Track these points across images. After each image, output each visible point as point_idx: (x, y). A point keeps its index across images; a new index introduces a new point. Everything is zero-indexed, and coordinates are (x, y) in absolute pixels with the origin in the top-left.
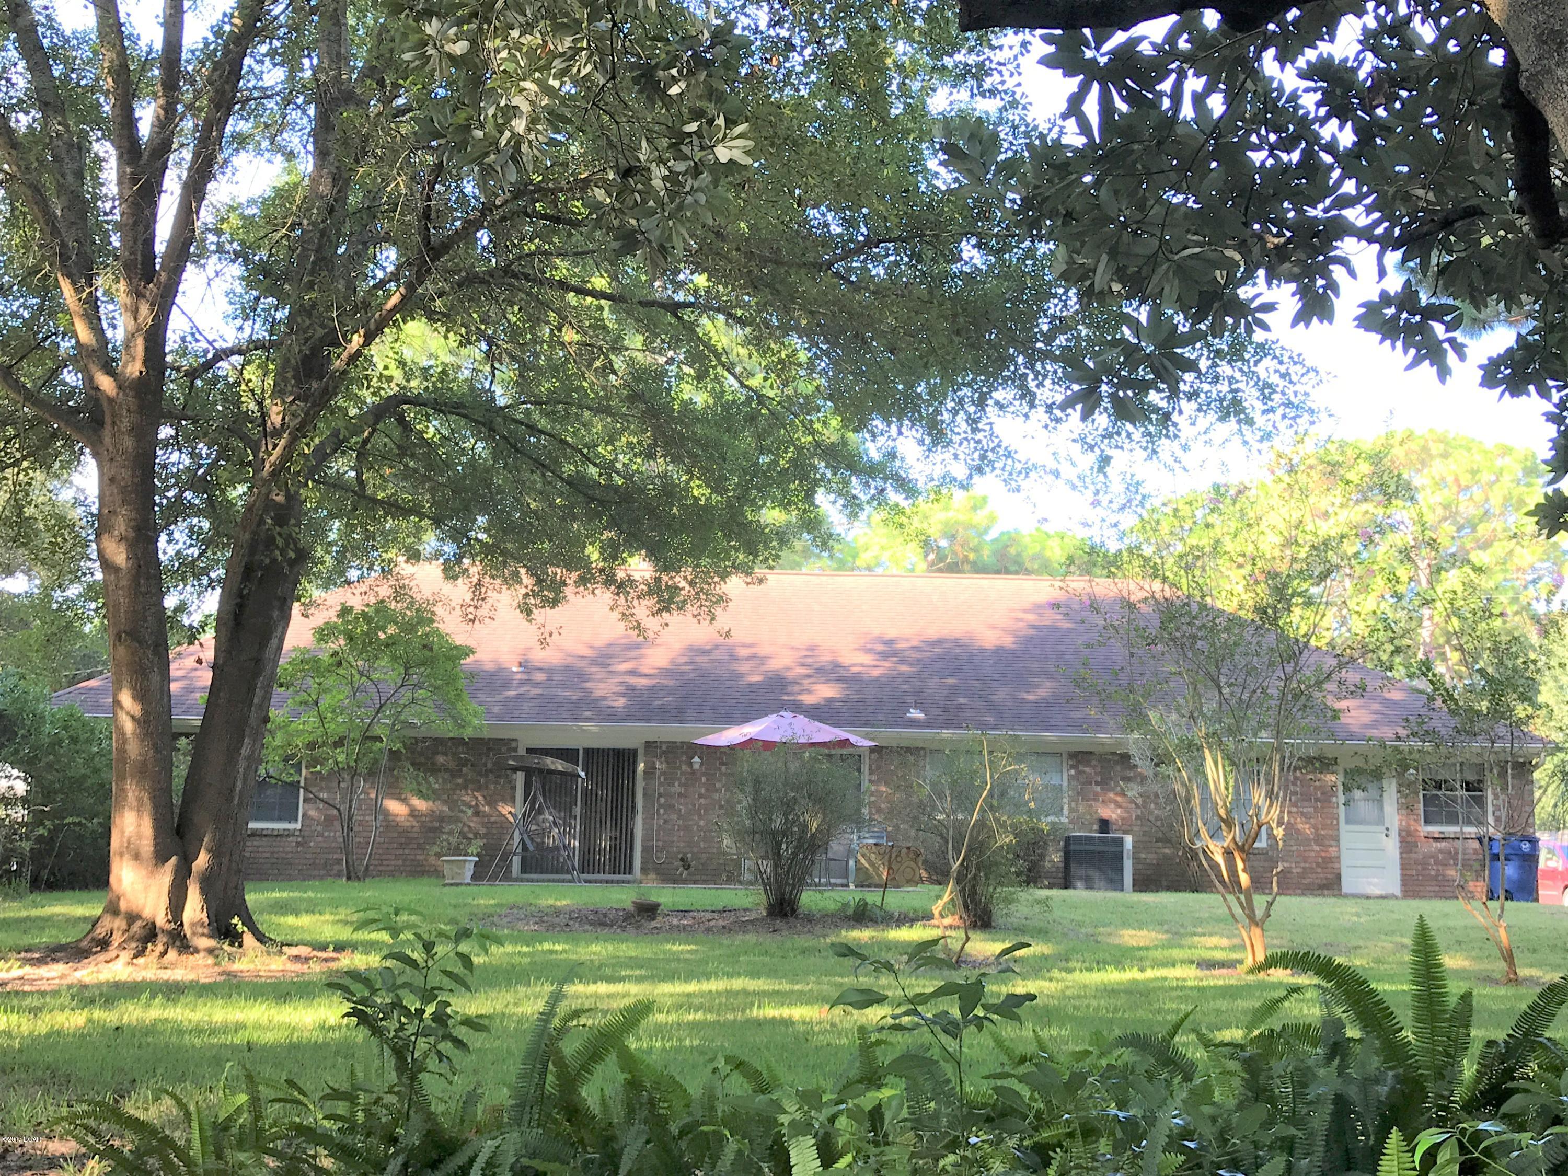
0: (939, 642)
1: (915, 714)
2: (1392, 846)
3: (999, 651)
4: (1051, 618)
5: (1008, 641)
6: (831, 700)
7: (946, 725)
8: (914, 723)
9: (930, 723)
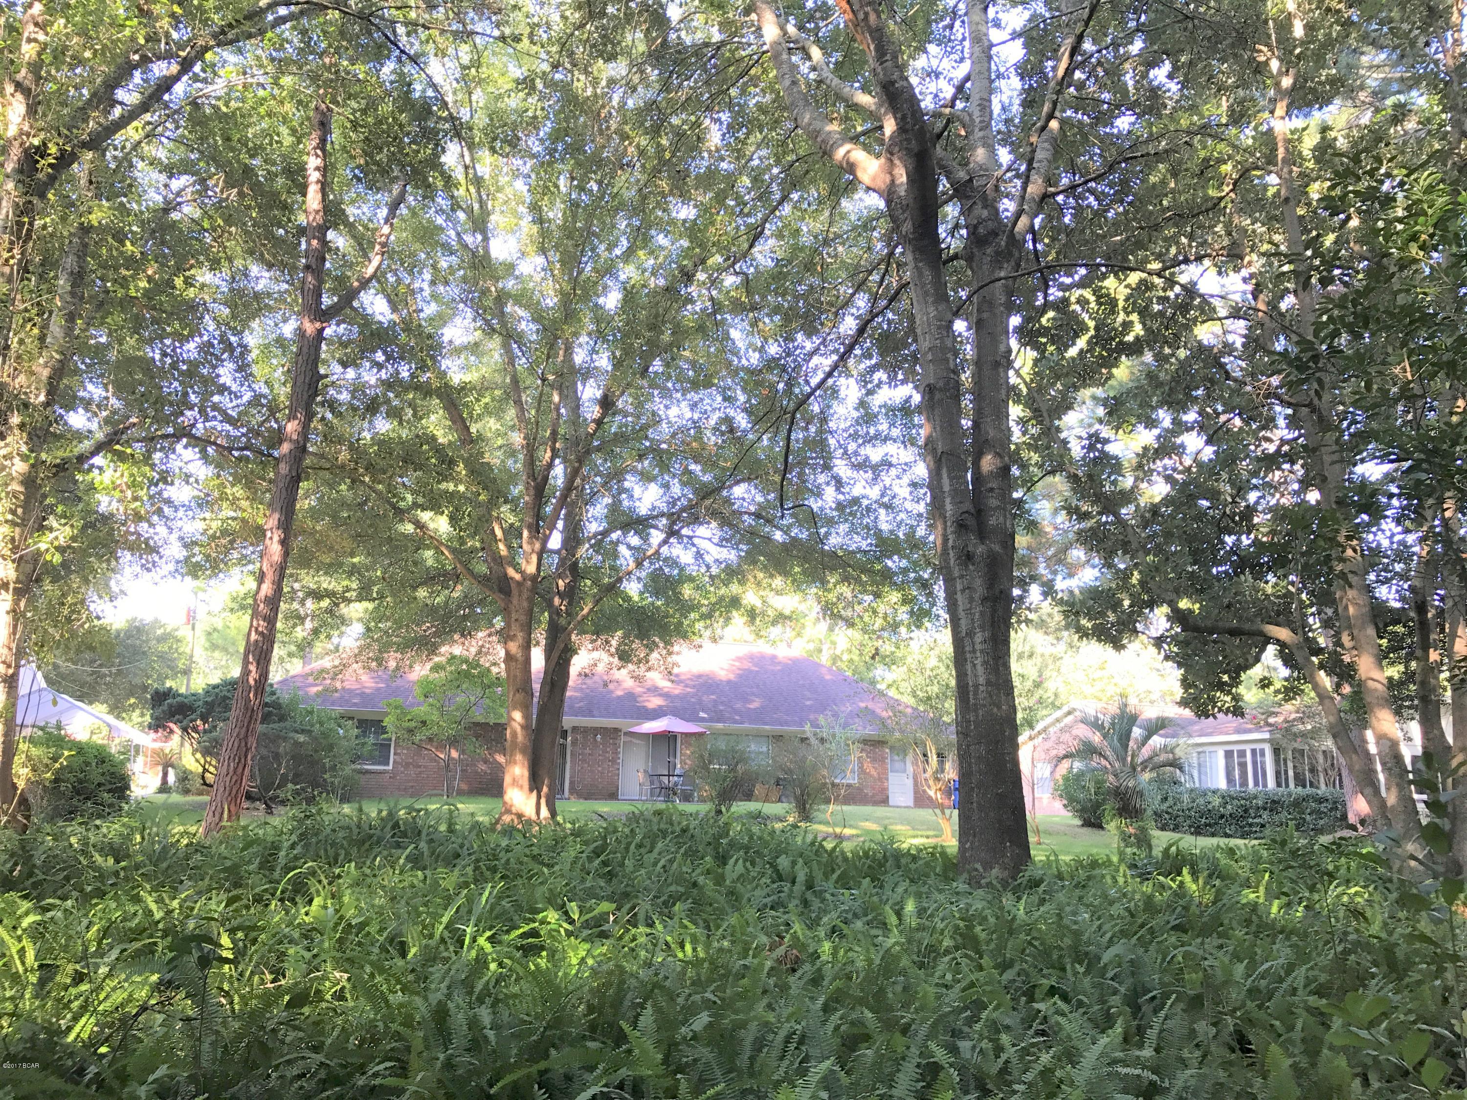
0: (700, 676)
1: (702, 715)
2: (910, 783)
3: (729, 682)
4: (747, 665)
5: (732, 677)
6: (660, 707)
7: (719, 721)
8: (703, 720)
9: (711, 720)
